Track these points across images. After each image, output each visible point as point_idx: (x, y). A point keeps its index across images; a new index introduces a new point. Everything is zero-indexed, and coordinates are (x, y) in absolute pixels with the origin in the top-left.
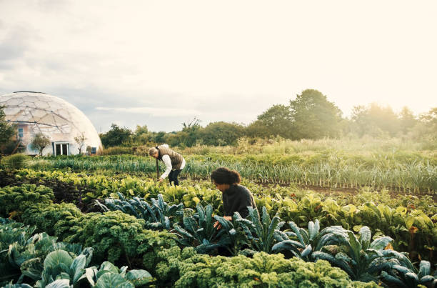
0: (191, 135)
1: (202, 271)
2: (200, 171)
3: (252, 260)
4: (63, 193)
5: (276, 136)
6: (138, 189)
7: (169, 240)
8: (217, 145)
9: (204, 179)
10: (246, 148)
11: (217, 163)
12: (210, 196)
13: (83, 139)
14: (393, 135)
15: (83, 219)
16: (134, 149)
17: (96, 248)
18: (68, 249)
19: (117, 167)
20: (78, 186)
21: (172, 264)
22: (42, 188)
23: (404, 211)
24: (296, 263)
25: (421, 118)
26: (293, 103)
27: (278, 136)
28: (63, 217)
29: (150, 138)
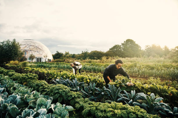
0: (85, 55)
1: (92, 108)
2: (89, 69)
3: (111, 105)
4: (41, 76)
5: (116, 56)
6: (67, 76)
7: (79, 95)
8: (94, 59)
9: (90, 72)
10: (105, 61)
11: (95, 66)
12: (93, 79)
13: (47, 56)
14: (161, 56)
15: (49, 86)
16: (64, 60)
17: (54, 97)
18: (44, 97)
19: (59, 67)
20: (46, 74)
21: (81, 104)
22: (34, 74)
23: (167, 87)
24: (127, 106)
25: (172, 50)
26: (122, 44)
27: (117, 56)
28: (42, 85)
29: (70, 56)
